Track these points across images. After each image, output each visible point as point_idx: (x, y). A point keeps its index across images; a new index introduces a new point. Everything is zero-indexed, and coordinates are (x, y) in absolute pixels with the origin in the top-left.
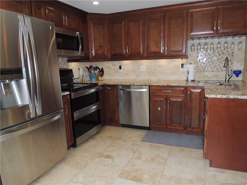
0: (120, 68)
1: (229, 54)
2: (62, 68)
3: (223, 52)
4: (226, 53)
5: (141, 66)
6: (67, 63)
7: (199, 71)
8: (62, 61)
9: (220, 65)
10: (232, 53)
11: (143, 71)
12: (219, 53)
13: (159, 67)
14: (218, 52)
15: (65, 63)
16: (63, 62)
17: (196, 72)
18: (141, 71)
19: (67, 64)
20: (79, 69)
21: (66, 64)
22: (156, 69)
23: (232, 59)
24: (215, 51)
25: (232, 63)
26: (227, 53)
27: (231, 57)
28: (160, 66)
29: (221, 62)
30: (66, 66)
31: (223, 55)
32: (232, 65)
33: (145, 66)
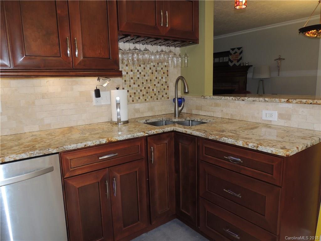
1: (164, 73)
3: (156, 68)
9: (155, 90)
10: (168, 71)
12: (152, 71)
14: (150, 68)
23: (168, 80)
24: (146, 66)
25: (168, 87)
26: (161, 71)
27: (166, 77)
28: (44, 96)
29: (155, 85)
31: (157, 73)
32: (168, 89)
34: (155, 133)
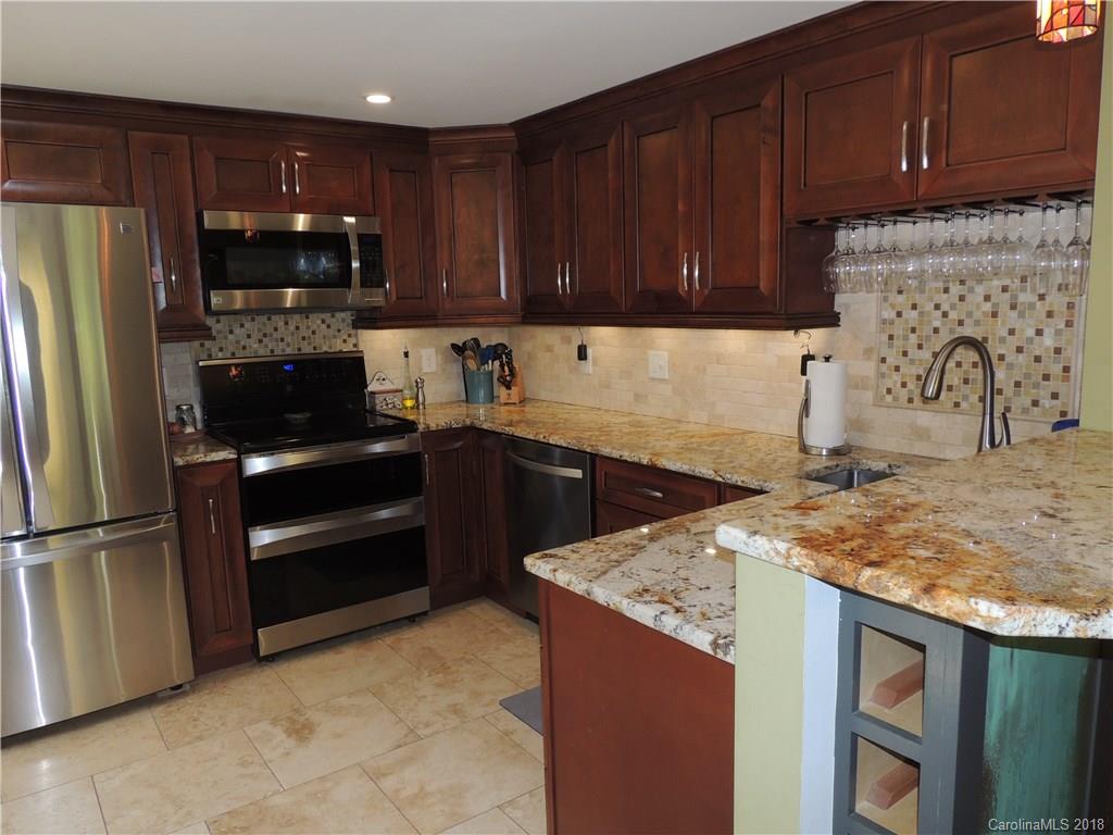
0: (582, 353)
1: (1050, 314)
2: (325, 349)
3: (1014, 297)
4: (1032, 306)
5: (651, 352)
6: (353, 332)
7: (889, 398)
8: (324, 326)
10: (1070, 306)
11: (658, 376)
12: (993, 305)
13: (718, 362)
14: (987, 298)
15: (339, 331)
16: (329, 326)
17: (874, 405)
18: (652, 376)
19: (350, 336)
20: (406, 354)
21: (345, 337)
22: (705, 369)
23: (1069, 342)
24: (971, 290)
25: (1066, 369)
26: (1038, 306)
27: (1061, 330)
28: (719, 359)
30: (345, 341)
31: (1014, 314)
32: (1066, 379)
33: (666, 354)
34: (740, 483)
